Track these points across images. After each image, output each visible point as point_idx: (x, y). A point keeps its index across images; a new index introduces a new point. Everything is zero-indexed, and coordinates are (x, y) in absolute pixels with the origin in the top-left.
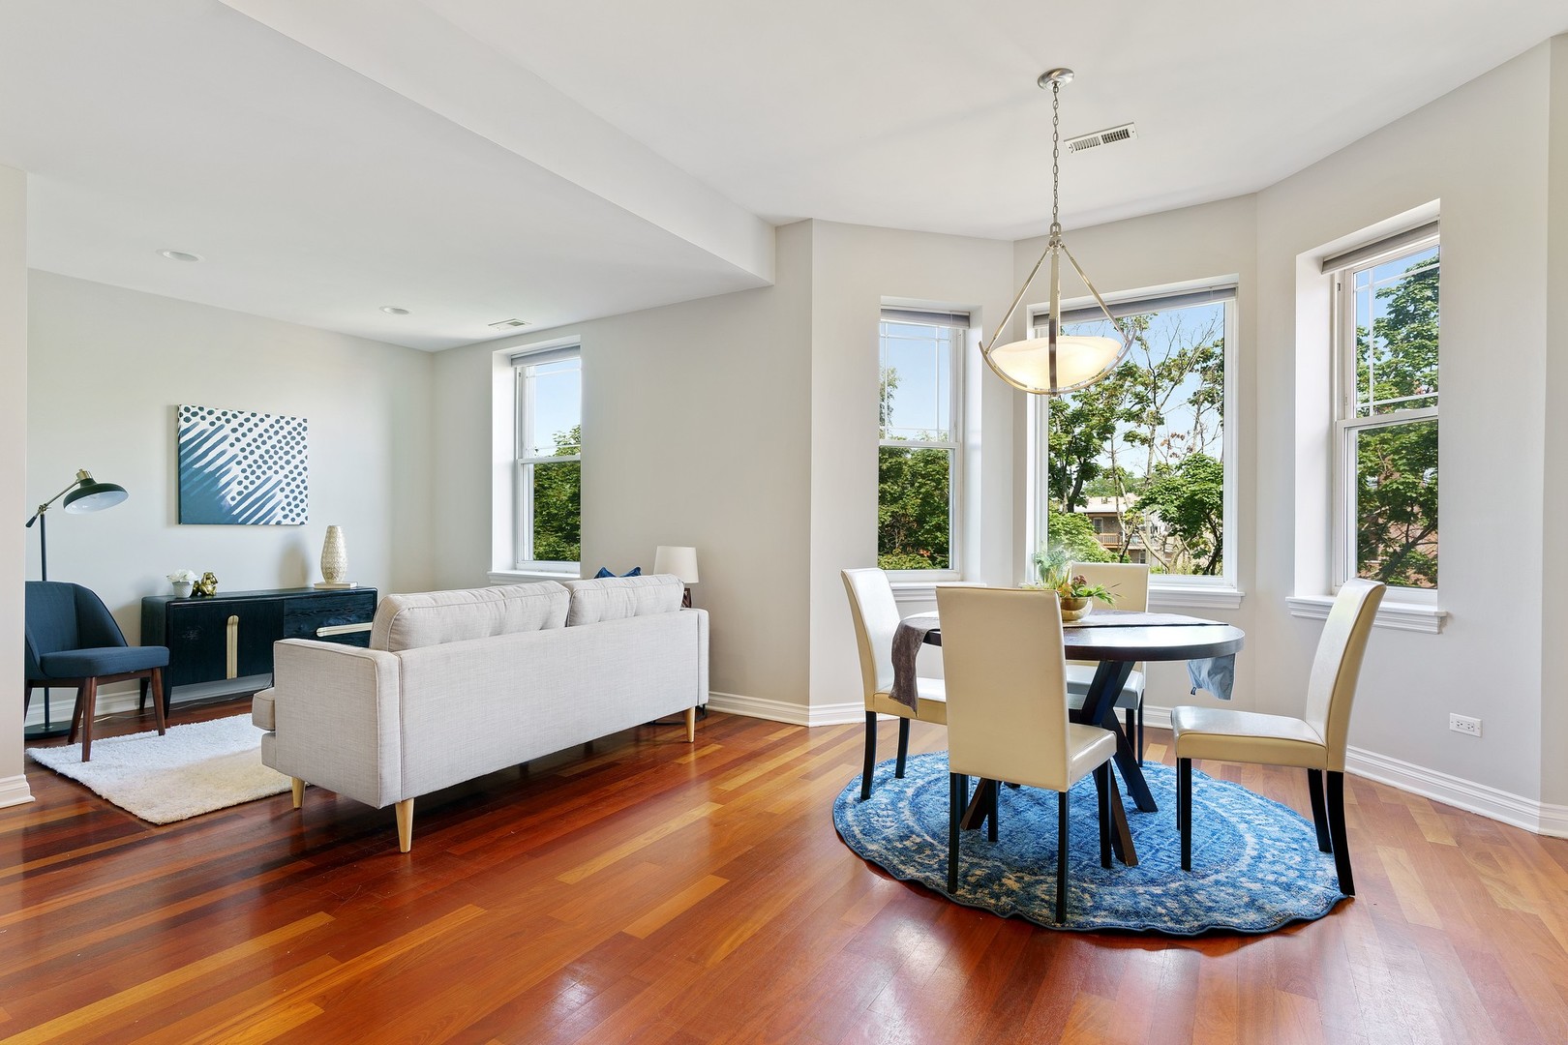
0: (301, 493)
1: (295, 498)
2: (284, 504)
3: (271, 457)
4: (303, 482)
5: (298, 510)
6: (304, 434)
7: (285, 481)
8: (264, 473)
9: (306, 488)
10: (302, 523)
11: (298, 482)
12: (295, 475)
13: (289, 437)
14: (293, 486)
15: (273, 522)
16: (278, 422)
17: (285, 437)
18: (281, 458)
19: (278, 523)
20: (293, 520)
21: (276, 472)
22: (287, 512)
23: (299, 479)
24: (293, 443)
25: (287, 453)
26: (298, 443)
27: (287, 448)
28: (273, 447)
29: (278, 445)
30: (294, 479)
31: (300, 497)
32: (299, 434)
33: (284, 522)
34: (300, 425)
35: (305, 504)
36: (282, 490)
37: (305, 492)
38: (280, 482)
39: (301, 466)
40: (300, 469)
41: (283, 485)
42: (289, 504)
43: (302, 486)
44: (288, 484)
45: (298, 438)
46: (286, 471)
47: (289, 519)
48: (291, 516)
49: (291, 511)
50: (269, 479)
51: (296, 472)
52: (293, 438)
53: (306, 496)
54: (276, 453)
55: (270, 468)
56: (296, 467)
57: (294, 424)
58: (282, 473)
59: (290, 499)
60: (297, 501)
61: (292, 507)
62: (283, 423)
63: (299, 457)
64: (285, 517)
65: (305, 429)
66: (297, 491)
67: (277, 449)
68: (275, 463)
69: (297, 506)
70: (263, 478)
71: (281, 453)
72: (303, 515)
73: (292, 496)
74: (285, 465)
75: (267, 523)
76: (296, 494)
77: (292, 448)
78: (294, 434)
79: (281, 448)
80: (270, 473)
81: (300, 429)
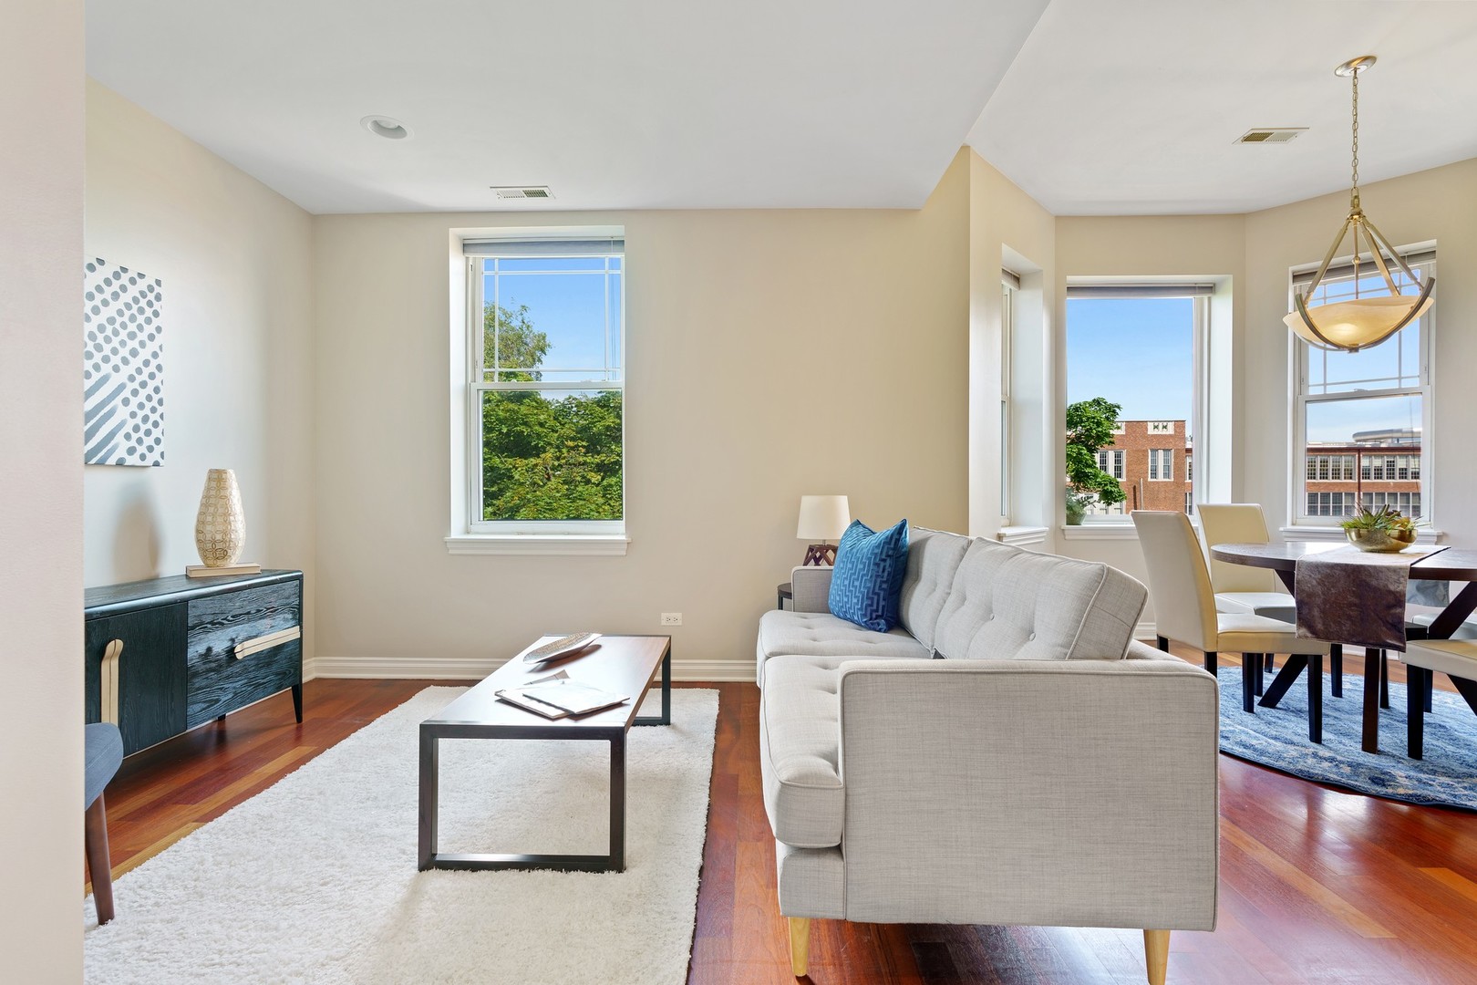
0: (154, 410)
1: (146, 419)
2: (128, 428)
3: (108, 340)
4: (157, 390)
5: (149, 441)
6: (157, 305)
7: (131, 386)
8: (97, 367)
9: (160, 402)
10: (156, 464)
11: (149, 390)
12: (144, 377)
13: (135, 307)
14: (142, 397)
15: (112, 460)
16: (117, 276)
17: (128, 306)
18: (123, 343)
19: (120, 464)
20: (143, 457)
21: (116, 369)
22: (133, 443)
23: (151, 384)
24: (141, 319)
25: (132, 336)
26: (148, 321)
27: (132, 327)
28: (111, 321)
29: (119, 320)
30: (143, 385)
31: (153, 417)
32: (150, 304)
33: (130, 460)
34: (151, 289)
35: (160, 429)
36: (126, 402)
37: (160, 410)
38: (122, 387)
39: (154, 363)
40: (152, 368)
41: (126, 393)
42: (136, 428)
43: (156, 398)
44: (135, 393)
45: (149, 312)
46: (130, 369)
47: (137, 455)
48: (141, 449)
49: (140, 441)
50: (105, 379)
51: (146, 371)
52: (141, 311)
53: (162, 416)
54: (116, 333)
55: (106, 359)
56: (147, 363)
57: (142, 285)
58: (127, 371)
59: (138, 420)
60: (149, 424)
61: (141, 434)
62: (125, 279)
63: (150, 347)
64: (131, 451)
65: (158, 298)
66: (148, 405)
67: (117, 326)
68: (115, 351)
69: (148, 433)
70: (96, 376)
71: (123, 334)
72: (158, 449)
73: (141, 414)
74: (129, 357)
75: (101, 463)
76: (147, 411)
77: (140, 328)
78: (143, 303)
79: (124, 326)
80: (106, 369)
81: (151, 297)
